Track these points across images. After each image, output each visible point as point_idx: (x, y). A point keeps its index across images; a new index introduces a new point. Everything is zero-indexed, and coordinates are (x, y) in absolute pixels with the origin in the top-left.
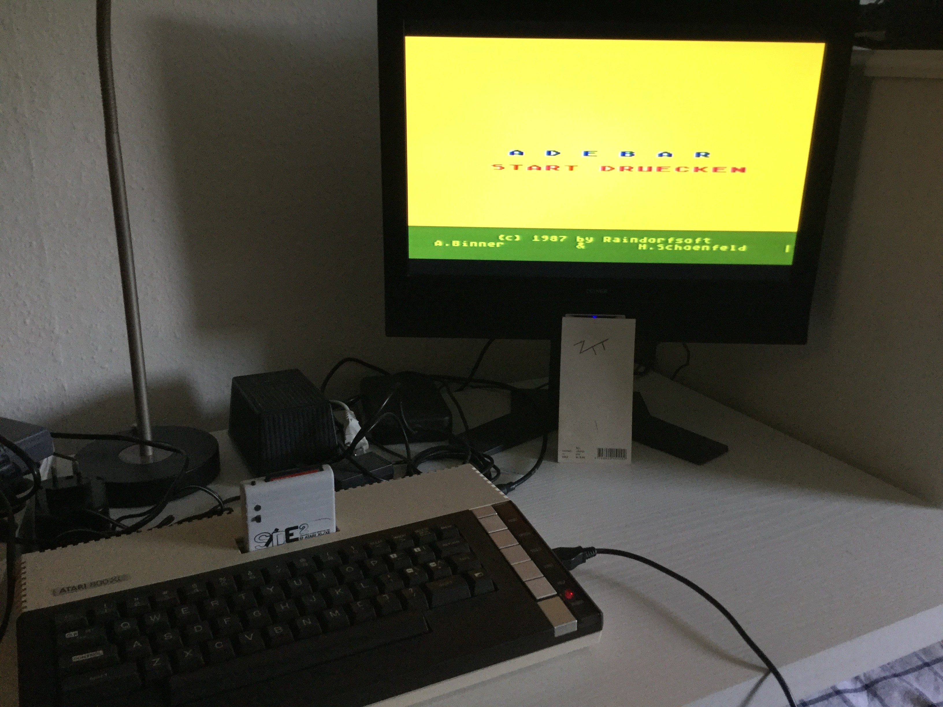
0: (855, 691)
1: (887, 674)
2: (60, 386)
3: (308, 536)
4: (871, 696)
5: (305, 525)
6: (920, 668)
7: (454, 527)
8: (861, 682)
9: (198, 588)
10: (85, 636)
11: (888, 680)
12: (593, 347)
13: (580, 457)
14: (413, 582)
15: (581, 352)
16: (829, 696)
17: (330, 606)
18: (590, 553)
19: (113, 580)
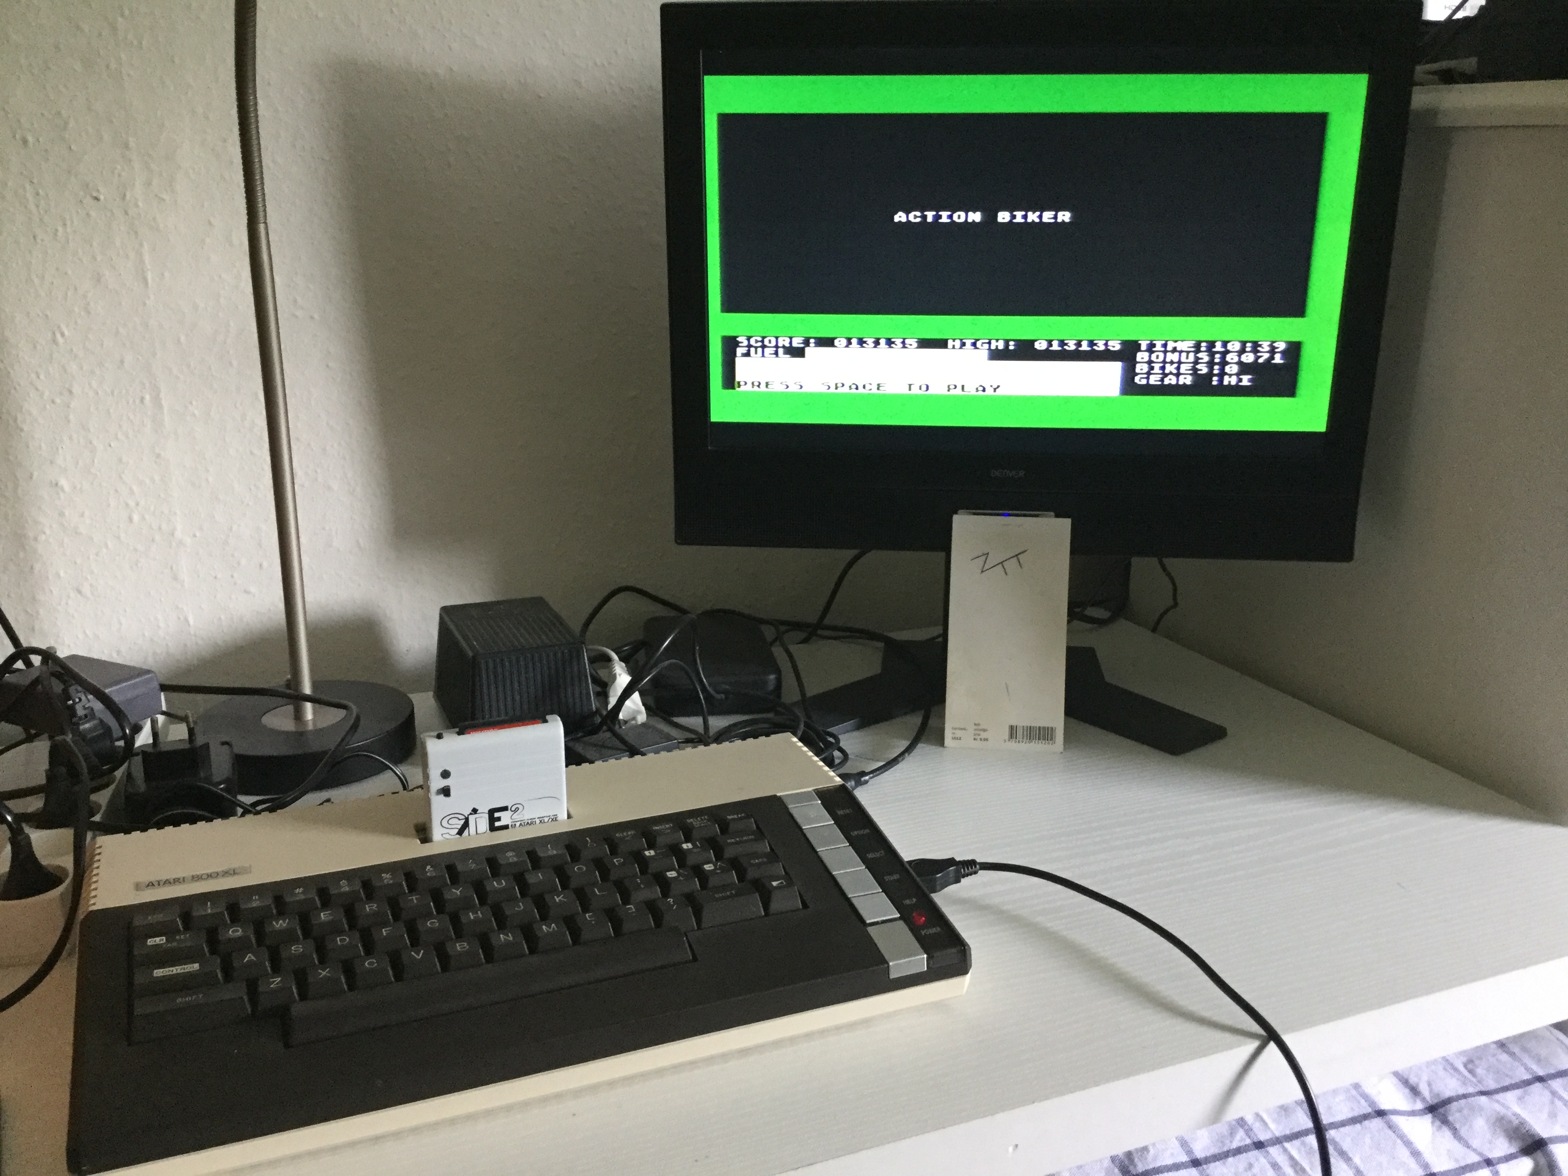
0: (1413, 1113)
1: (1471, 1090)
2: (182, 618)
3: (524, 823)
4: (1438, 1123)
5: (517, 806)
6: (1527, 1083)
7: (748, 817)
8: (1424, 1100)
9: (349, 885)
10: (175, 944)
11: (1470, 1100)
12: (1002, 563)
13: (981, 739)
14: (676, 890)
15: (982, 572)
16: (1365, 1117)
17: (544, 918)
18: (969, 867)
19: (226, 873)
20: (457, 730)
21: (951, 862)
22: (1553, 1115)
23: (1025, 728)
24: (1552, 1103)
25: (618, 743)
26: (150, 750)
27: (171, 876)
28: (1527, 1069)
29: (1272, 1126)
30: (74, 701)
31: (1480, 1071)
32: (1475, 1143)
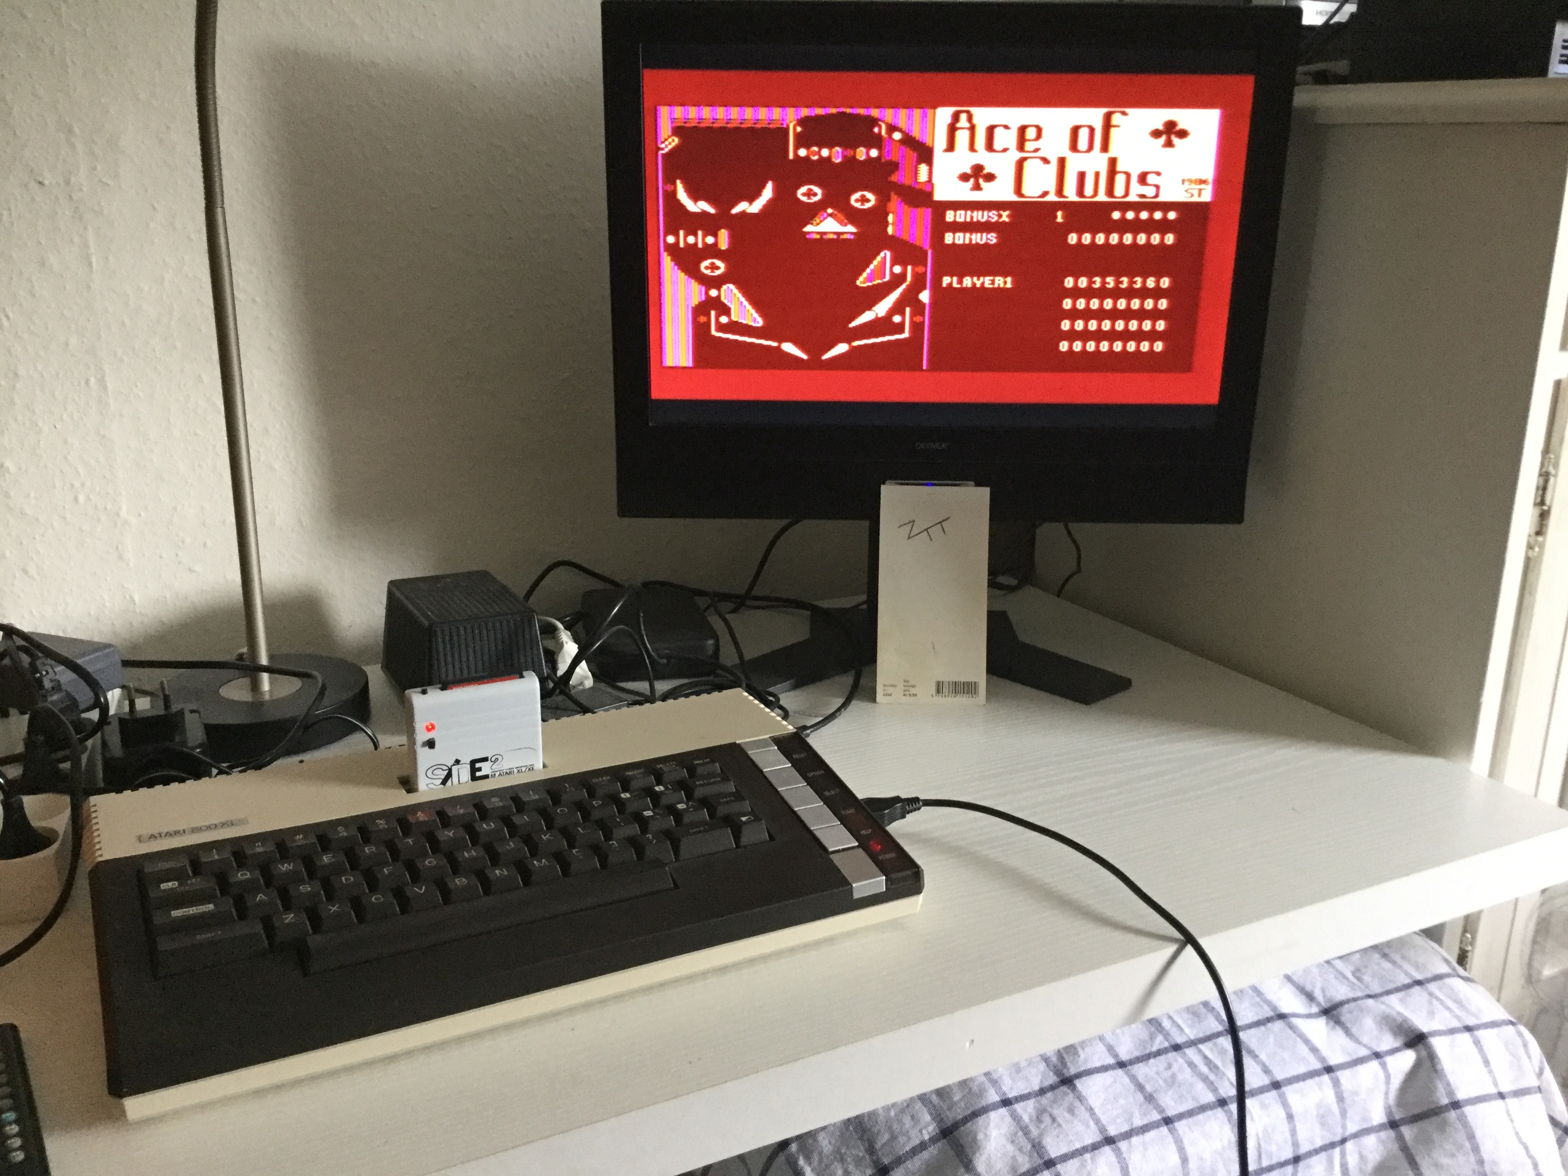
0: (1309, 1016)
1: (1359, 994)
2: (127, 597)
3: (504, 772)
4: (1332, 1023)
5: (496, 757)
6: (1407, 987)
7: (713, 761)
8: (1319, 1004)
9: (346, 831)
10: (187, 888)
11: (1360, 1002)
12: (926, 530)
13: (910, 695)
14: (653, 826)
15: (909, 538)
16: (1269, 1020)
17: (534, 854)
18: (912, 804)
19: (223, 825)
20: (440, 686)
21: (897, 799)
22: (1431, 1014)
23: (951, 683)
24: (1430, 1003)
25: (572, 706)
26: (127, 717)
27: (172, 828)
28: (1407, 974)
29: (1187, 1030)
30: (41, 674)
31: (1366, 978)
32: (1365, 1040)
